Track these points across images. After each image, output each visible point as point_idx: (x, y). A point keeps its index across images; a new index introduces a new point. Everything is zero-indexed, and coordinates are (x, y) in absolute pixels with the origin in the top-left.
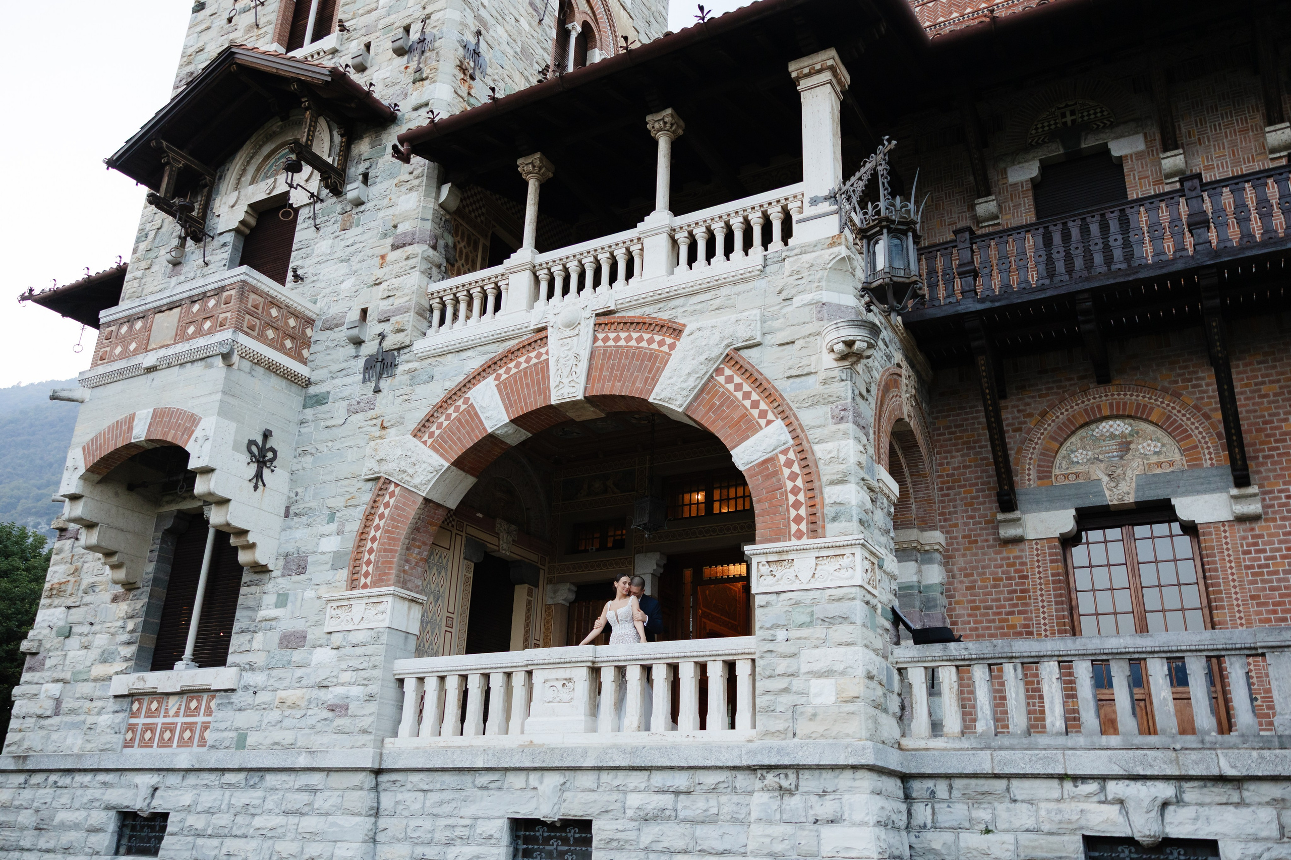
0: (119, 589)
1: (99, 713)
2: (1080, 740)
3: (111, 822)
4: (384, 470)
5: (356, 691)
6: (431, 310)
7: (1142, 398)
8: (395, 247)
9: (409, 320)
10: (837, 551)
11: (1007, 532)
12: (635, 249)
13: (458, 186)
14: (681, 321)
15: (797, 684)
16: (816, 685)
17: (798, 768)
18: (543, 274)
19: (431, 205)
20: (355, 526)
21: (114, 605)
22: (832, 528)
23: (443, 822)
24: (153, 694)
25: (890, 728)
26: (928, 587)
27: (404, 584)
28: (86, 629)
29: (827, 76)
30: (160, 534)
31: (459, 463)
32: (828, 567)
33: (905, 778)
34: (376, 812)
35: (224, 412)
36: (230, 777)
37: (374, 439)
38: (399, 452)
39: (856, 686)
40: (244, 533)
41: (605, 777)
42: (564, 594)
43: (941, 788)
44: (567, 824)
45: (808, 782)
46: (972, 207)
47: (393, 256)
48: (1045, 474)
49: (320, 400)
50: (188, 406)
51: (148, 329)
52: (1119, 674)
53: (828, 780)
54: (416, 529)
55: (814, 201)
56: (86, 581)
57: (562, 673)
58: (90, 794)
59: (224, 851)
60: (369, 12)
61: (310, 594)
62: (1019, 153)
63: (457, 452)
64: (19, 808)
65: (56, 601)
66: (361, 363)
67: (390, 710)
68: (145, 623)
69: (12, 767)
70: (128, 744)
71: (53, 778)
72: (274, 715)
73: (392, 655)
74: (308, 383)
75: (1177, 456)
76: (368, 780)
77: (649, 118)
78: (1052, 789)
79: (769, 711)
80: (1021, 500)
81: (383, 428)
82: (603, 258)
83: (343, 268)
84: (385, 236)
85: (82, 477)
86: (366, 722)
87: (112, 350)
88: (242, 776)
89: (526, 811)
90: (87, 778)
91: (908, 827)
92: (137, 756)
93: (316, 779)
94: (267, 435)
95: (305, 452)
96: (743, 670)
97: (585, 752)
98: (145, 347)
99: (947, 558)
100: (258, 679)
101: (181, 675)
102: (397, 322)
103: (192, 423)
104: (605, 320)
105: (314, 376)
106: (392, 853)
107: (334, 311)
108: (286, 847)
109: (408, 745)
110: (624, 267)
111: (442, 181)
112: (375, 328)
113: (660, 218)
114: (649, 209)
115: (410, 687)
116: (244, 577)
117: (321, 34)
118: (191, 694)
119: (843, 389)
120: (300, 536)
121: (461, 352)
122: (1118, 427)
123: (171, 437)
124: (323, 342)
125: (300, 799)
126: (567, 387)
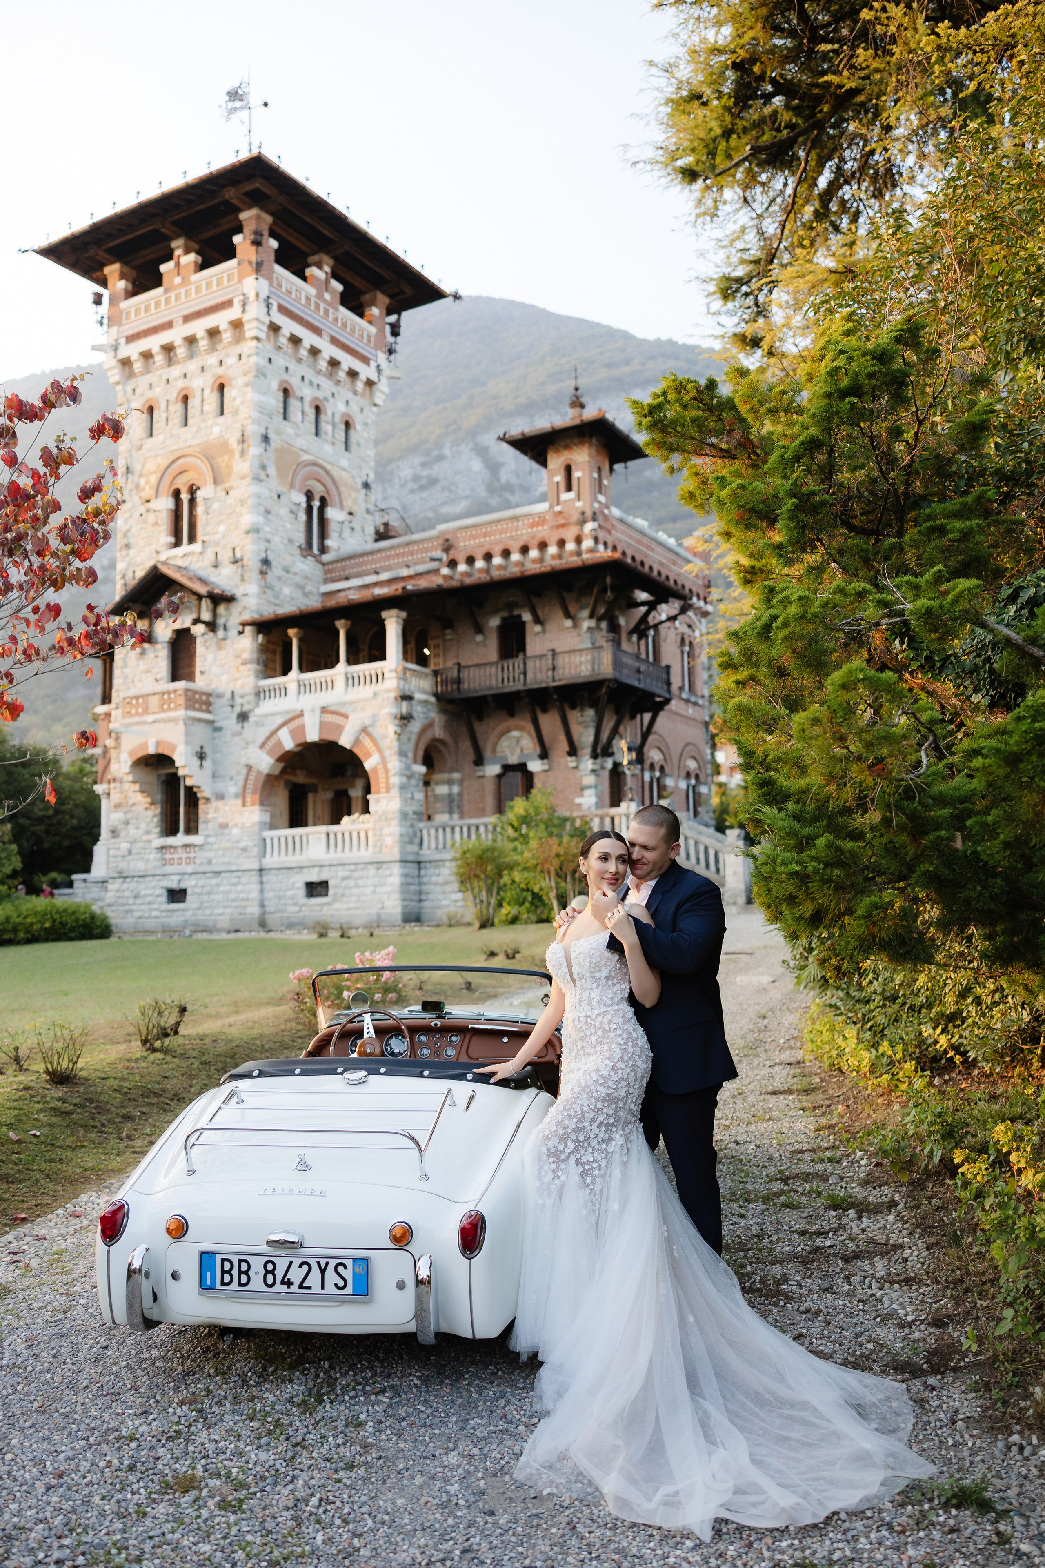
0: (147, 805)
1: (150, 853)
3: (165, 894)
4: (251, 762)
5: (251, 843)
6: (258, 692)
7: (522, 723)
8: (242, 663)
9: (252, 698)
10: (392, 798)
11: (480, 774)
12: (334, 678)
13: (266, 634)
14: (348, 713)
15: (382, 838)
16: (386, 839)
17: (382, 862)
18: (302, 683)
19: (255, 645)
20: (241, 782)
21: (147, 811)
22: (391, 790)
23: (284, 884)
24: (171, 847)
25: (415, 848)
27: (261, 804)
28: (136, 821)
29: (396, 619)
31: (277, 760)
32: (389, 802)
33: (419, 863)
34: (262, 883)
35: (187, 743)
36: (207, 875)
37: (243, 748)
38: (255, 756)
39: (395, 838)
40: (199, 787)
41: (332, 868)
42: (329, 795)
43: (428, 865)
44: (320, 882)
45: (382, 866)
46: (474, 637)
47: (242, 668)
48: (494, 751)
49: (219, 729)
50: (170, 740)
51: (145, 703)
52: (473, 830)
53: (389, 865)
54: (264, 784)
55: (390, 670)
56: (131, 802)
58: (152, 884)
59: (210, 899)
60: (214, 534)
61: (227, 808)
62: (494, 612)
63: (276, 756)
66: (235, 715)
67: (262, 849)
68: (161, 819)
70: (164, 865)
72: (221, 853)
73: (261, 830)
74: (213, 722)
75: (529, 746)
76: (258, 873)
77: (336, 622)
79: (375, 846)
80: (484, 762)
81: (246, 744)
82: (323, 679)
83: (221, 670)
84: (237, 657)
85: (130, 766)
86: (256, 854)
88: (212, 874)
89: (309, 879)
90: (149, 879)
92: (169, 869)
93: (239, 874)
94: (202, 747)
95: (217, 752)
96: (370, 834)
97: (327, 860)
98: (146, 711)
99: (461, 782)
100: (212, 840)
101: (181, 839)
102: (247, 698)
103: (174, 747)
104: (324, 710)
105: (216, 718)
106: (269, 895)
107: (220, 689)
108: (233, 896)
109: (269, 861)
110: (329, 685)
111: (259, 632)
112: (238, 701)
113: (342, 666)
114: (338, 661)
115: (268, 842)
116: (201, 802)
117: (192, 539)
118: (186, 846)
119: (395, 744)
120: (220, 786)
121: (273, 715)
122: (516, 733)
123: (166, 752)
124: (217, 703)
125: (235, 880)
126: (313, 736)
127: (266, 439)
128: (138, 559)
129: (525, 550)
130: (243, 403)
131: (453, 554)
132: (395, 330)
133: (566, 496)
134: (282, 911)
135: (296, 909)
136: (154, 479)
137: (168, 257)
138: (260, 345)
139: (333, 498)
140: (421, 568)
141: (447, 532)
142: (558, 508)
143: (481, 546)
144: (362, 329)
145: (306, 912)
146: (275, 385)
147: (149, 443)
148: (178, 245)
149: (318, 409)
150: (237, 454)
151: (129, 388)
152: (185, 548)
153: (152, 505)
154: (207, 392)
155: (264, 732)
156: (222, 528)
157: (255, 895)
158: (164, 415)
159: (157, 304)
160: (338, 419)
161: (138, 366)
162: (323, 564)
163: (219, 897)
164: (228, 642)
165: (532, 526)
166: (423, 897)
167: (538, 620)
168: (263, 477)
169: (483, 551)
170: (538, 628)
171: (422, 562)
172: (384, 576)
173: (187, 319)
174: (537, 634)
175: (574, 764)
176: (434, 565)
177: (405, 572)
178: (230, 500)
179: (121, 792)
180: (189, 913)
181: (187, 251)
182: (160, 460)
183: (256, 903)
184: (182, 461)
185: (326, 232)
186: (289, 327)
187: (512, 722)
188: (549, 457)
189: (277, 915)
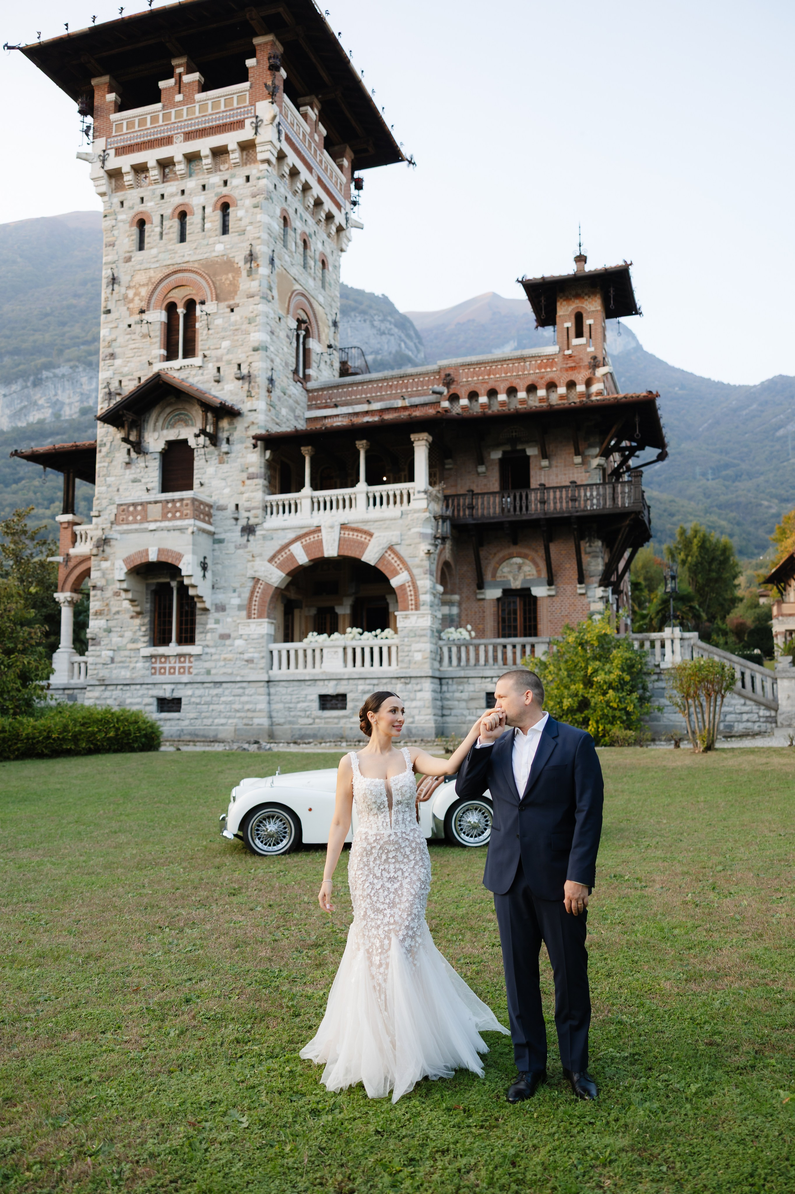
0: (134, 614)
1: (137, 662)
2: (487, 667)
3: (154, 702)
4: (257, 575)
5: (256, 655)
6: (266, 507)
7: (526, 551)
8: (248, 478)
9: (260, 512)
10: (423, 615)
11: (480, 596)
12: (353, 497)
13: (273, 451)
14: (372, 531)
15: (411, 654)
16: (416, 654)
17: (410, 677)
18: (315, 500)
19: (263, 461)
20: (246, 595)
21: (132, 620)
22: (422, 608)
23: (295, 697)
24: (162, 656)
25: (436, 665)
26: (453, 615)
27: (269, 617)
28: (119, 629)
29: (424, 442)
30: (149, 592)
31: (288, 574)
32: (421, 620)
33: (440, 679)
34: (269, 694)
35: (194, 553)
36: (206, 685)
37: (249, 561)
38: (263, 569)
39: (428, 654)
40: (201, 597)
41: (351, 681)
42: (313, 612)
43: (450, 681)
44: (338, 696)
45: (413, 681)
46: (476, 467)
47: (248, 482)
48: (494, 576)
49: (220, 541)
50: (177, 549)
51: (145, 510)
53: (419, 680)
54: (272, 597)
55: (419, 492)
56: (114, 609)
57: (334, 650)
58: (141, 692)
59: (210, 709)
60: (217, 349)
61: (229, 620)
62: (496, 446)
63: (288, 570)
64: (106, 698)
65: (100, 617)
66: (239, 528)
67: (269, 661)
68: (150, 628)
69: (97, 683)
70: (154, 674)
71: (119, 687)
72: (222, 663)
73: (268, 643)
74: (214, 533)
75: (534, 572)
76: (266, 684)
77: (357, 442)
78: (479, 680)
79: (402, 661)
80: (486, 585)
81: (253, 556)
82: (340, 498)
83: (223, 483)
84: (243, 471)
85: (126, 573)
86: (262, 665)
87: (127, 518)
88: (212, 685)
89: (324, 692)
90: (138, 687)
91: (441, 692)
92: (158, 678)
93: (244, 685)
94: (205, 558)
95: (217, 563)
96: (394, 650)
97: (344, 674)
98: (145, 519)
99: (460, 604)
100: (212, 650)
101: (173, 649)
102: (253, 512)
103: (180, 556)
104: (344, 527)
105: (217, 531)
106: (275, 707)
107: (222, 502)
108: (237, 706)
109: (276, 673)
110: (349, 503)
111: (266, 449)
112: (243, 514)
113: (362, 486)
114: (358, 481)
115: (275, 654)
116: (198, 612)
117: (189, 351)
118: (180, 656)
119: (426, 563)
120: (221, 597)
121: (283, 529)
122: (518, 560)
123: (170, 561)
124: (218, 515)
125: (240, 691)
126: (331, 551)
127: (272, 261)
128: (125, 370)
129: (532, 389)
130: (251, 223)
131: (454, 388)
132: (359, 184)
133: (575, 341)
134: (290, 723)
135: (310, 721)
136: (144, 292)
137: (169, 74)
138: (270, 169)
139: (314, 330)
140: (416, 400)
141: (449, 367)
142: (568, 352)
143: (484, 382)
144: (337, 177)
145: (320, 724)
146: (278, 212)
147: (139, 256)
148: (179, 65)
149: (305, 242)
150: (244, 273)
151: (116, 200)
152: (180, 362)
153: (145, 316)
154: (208, 210)
155: (276, 545)
156: (226, 344)
157: (263, 706)
158: (158, 229)
159: (154, 119)
160: (317, 257)
161: (129, 178)
162: (308, 391)
163: (222, 707)
164: (232, 455)
165: (540, 367)
166: (446, 712)
167: (545, 455)
168: (270, 298)
169: (488, 387)
170: (545, 463)
171: (418, 394)
172: (376, 406)
173: (189, 136)
174: (542, 468)
175: (583, 591)
176: (433, 398)
177: (400, 403)
178: (234, 317)
179: (103, 599)
180: (187, 722)
181: (189, 71)
182: (152, 273)
183: (265, 714)
184: (180, 275)
185: (323, 74)
186: (292, 159)
187: (514, 549)
188: (558, 304)
189: (287, 726)
